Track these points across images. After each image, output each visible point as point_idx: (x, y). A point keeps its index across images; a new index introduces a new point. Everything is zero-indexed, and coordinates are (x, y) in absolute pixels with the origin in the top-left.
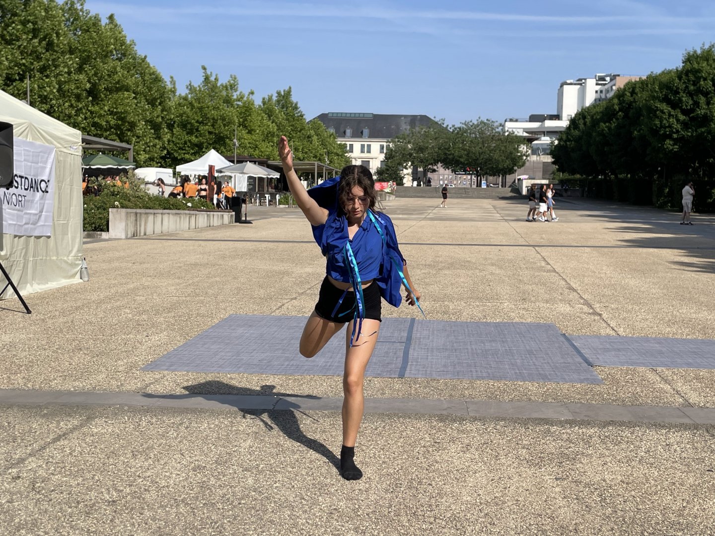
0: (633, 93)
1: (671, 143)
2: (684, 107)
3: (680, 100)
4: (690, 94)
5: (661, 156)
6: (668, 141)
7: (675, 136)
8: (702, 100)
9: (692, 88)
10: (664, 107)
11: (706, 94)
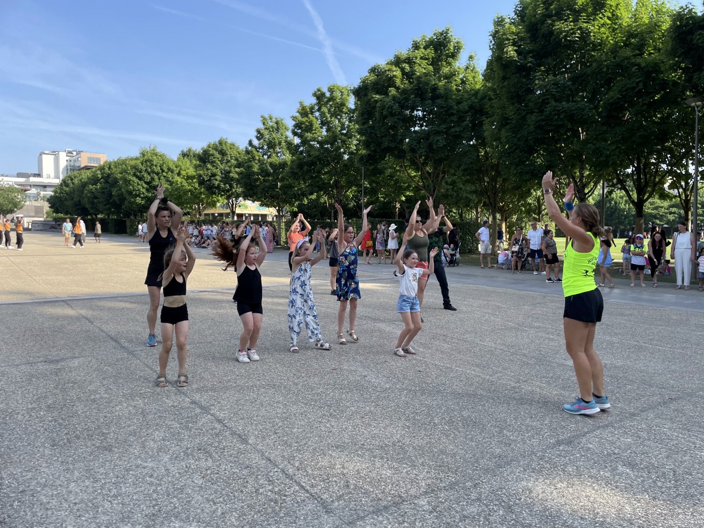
0: (110, 168)
1: (140, 199)
2: (146, 180)
3: (143, 177)
4: (149, 174)
5: (134, 206)
6: (138, 198)
7: (142, 196)
8: (156, 177)
9: (149, 170)
10: (134, 179)
11: (157, 174)
